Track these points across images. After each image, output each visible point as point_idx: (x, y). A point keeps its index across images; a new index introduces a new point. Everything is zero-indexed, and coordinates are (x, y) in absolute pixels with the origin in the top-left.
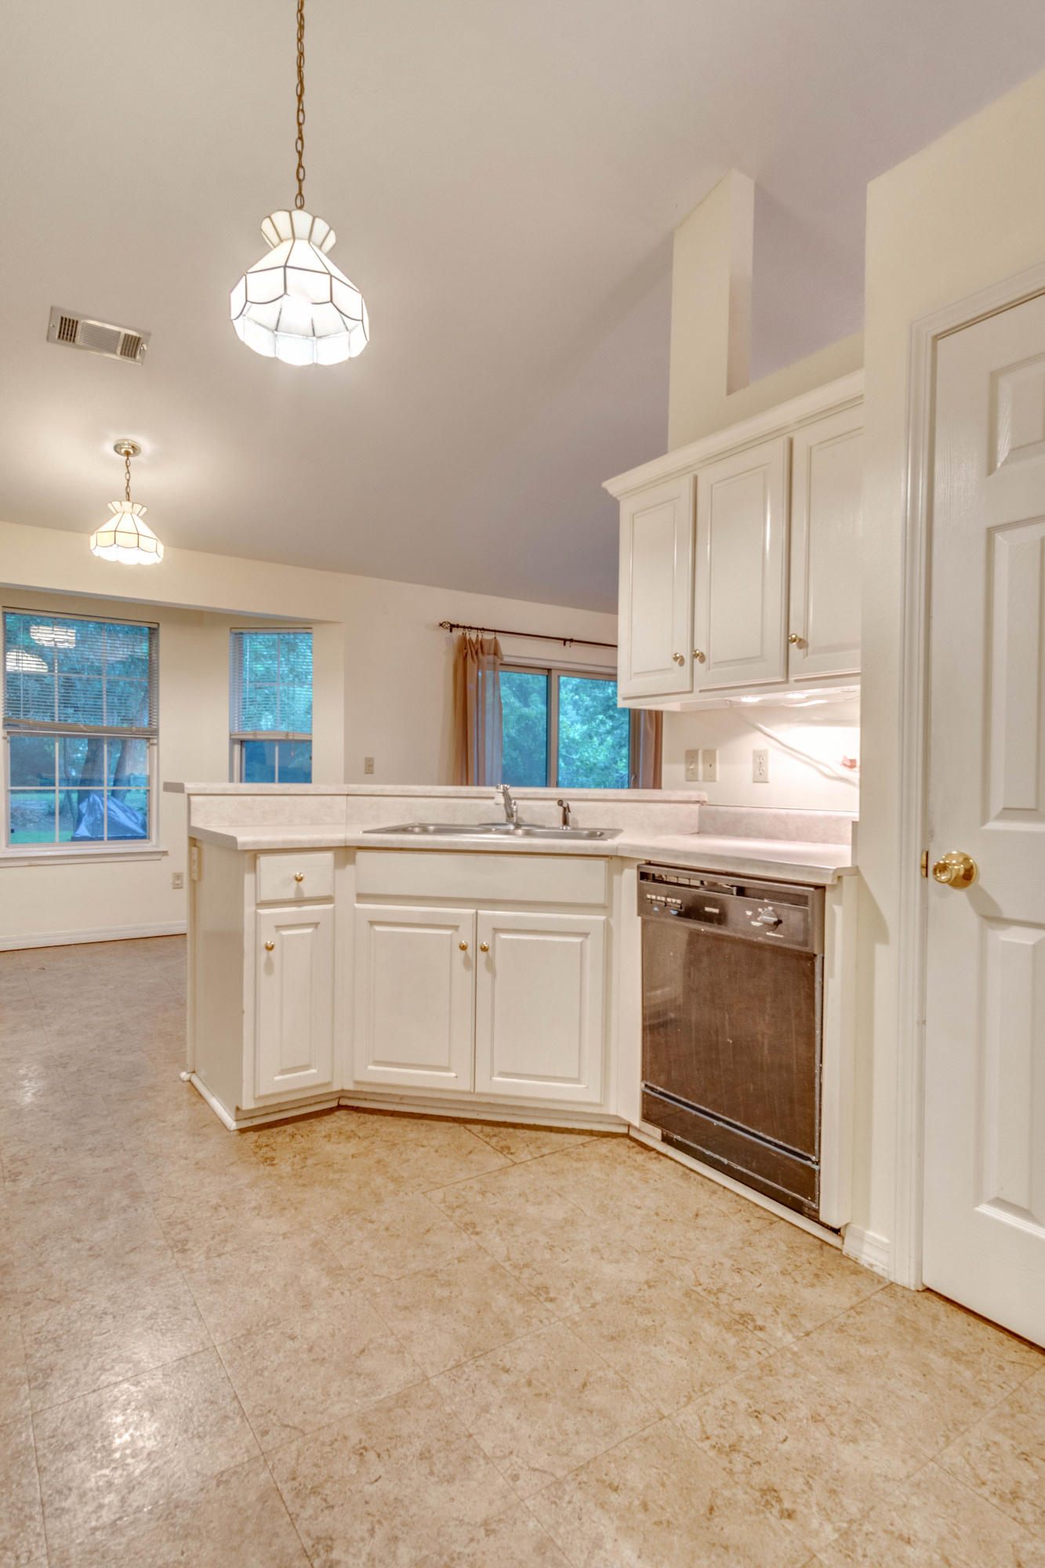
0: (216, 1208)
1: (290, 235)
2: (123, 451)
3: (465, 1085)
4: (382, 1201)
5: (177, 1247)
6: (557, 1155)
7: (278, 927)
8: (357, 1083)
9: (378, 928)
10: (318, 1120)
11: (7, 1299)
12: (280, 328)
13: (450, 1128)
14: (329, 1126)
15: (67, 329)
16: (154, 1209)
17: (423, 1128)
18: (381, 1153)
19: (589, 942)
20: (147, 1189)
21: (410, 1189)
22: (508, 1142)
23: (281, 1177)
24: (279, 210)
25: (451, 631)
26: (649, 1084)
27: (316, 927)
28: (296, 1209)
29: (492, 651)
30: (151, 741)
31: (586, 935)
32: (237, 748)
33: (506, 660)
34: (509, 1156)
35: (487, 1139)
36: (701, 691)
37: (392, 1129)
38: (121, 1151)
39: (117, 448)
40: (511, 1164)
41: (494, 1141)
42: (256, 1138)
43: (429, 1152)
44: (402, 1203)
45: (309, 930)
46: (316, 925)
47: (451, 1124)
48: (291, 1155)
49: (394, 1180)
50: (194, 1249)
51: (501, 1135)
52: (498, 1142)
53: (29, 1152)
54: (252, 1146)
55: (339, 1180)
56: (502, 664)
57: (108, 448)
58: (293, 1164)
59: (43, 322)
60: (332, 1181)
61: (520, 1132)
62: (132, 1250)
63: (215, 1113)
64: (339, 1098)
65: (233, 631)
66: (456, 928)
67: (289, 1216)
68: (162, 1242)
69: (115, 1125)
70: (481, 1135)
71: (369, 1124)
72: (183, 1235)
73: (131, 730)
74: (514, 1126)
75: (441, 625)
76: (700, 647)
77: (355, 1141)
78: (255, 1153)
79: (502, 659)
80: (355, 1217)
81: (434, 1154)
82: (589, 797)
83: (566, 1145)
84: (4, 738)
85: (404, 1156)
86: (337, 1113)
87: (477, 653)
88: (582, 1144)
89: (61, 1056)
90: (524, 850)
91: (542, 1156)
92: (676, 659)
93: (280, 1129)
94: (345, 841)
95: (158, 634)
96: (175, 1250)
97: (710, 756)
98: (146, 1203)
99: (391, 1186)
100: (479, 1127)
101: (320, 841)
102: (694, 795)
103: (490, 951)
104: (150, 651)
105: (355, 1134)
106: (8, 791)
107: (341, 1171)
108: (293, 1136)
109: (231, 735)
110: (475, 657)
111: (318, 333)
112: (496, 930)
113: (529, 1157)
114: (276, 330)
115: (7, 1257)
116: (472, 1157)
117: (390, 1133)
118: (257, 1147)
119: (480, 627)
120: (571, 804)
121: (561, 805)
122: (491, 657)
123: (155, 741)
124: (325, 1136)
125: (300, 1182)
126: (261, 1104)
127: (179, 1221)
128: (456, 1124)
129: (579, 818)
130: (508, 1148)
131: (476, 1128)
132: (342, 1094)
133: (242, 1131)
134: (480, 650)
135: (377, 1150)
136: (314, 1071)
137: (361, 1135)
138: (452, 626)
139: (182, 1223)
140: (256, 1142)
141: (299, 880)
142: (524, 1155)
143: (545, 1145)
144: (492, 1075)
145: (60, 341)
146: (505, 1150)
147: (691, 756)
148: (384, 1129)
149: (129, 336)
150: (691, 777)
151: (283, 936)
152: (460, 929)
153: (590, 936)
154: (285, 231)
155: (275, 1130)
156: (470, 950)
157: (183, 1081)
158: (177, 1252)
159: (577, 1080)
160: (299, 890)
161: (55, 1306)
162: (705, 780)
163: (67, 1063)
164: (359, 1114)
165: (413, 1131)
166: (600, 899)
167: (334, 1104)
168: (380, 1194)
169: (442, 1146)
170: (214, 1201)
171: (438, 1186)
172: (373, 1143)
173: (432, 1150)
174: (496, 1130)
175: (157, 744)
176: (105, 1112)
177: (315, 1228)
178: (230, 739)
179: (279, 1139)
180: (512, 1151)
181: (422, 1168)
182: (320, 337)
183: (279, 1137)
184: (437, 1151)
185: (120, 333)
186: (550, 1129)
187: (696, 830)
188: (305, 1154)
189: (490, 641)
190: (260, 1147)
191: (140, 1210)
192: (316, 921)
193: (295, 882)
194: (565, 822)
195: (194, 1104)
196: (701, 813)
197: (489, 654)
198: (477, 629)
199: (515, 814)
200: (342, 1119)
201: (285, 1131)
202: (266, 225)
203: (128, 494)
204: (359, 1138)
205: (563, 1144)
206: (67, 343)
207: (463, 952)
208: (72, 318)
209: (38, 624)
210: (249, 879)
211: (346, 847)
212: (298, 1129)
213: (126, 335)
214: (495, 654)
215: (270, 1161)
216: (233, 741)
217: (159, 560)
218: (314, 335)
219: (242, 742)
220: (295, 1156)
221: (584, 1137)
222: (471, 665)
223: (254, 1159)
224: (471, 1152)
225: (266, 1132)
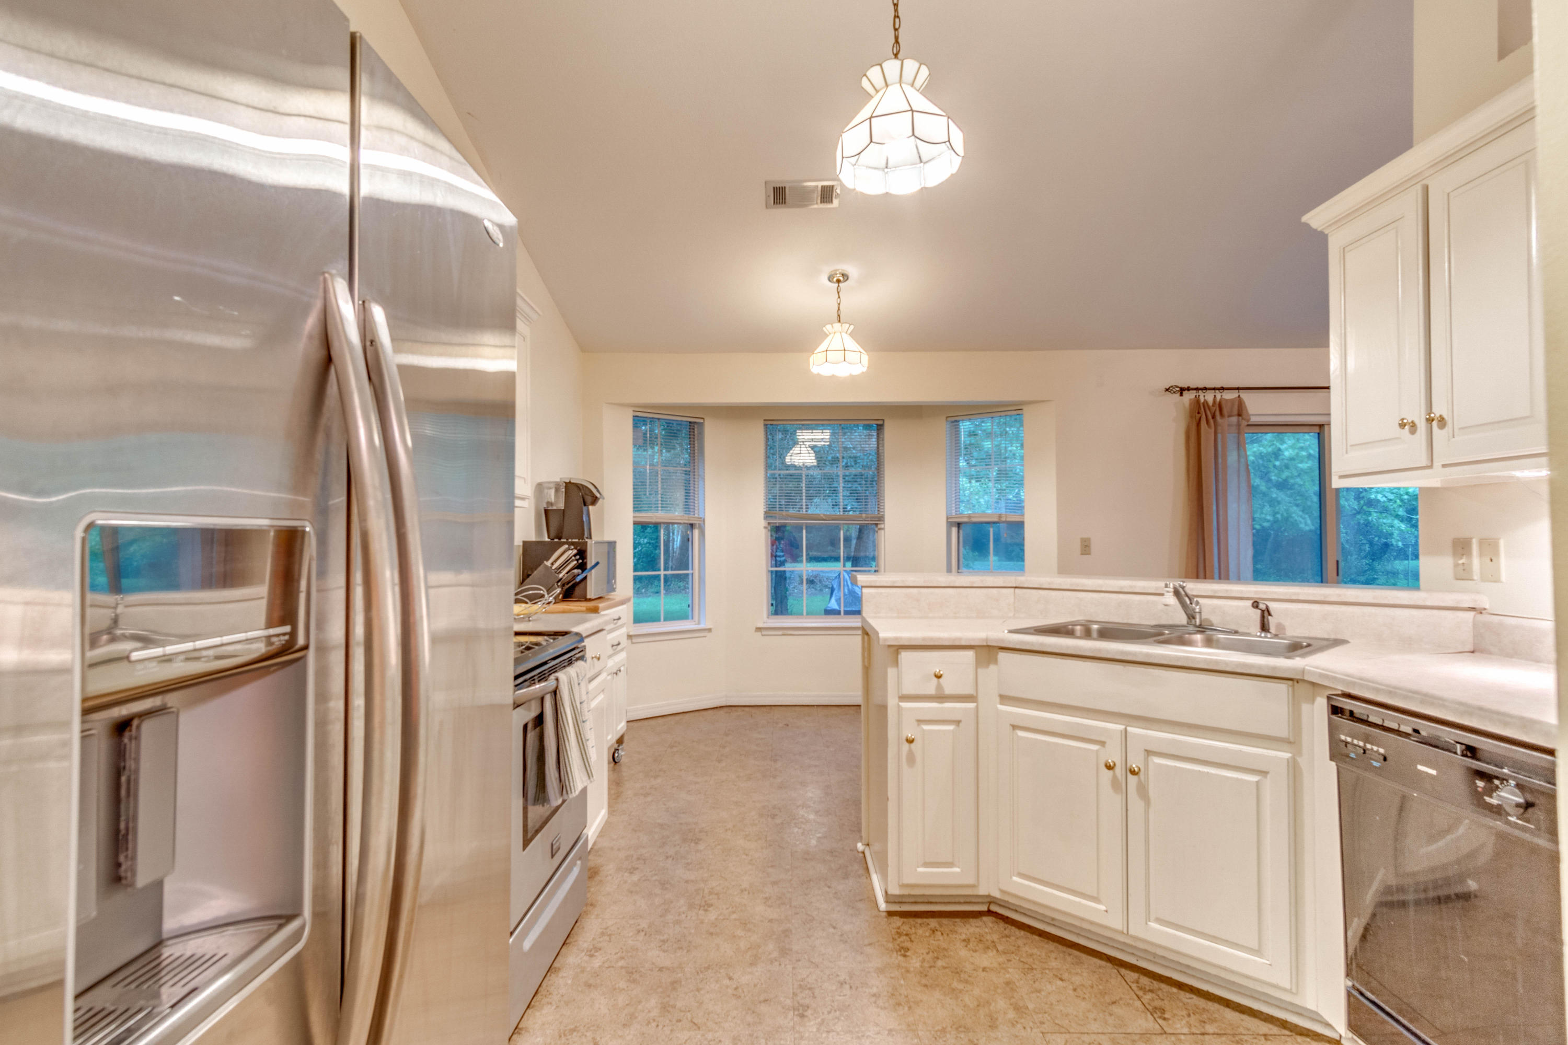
0: (842, 984)
1: (884, 84)
2: (835, 279)
3: (1115, 922)
4: (996, 1027)
5: (799, 1010)
6: (1224, 1038)
7: (920, 722)
8: (1002, 891)
9: (1021, 733)
10: (963, 920)
11: (668, 1011)
12: (889, 165)
13: (1100, 967)
14: (972, 930)
15: (779, 196)
16: (794, 968)
17: (1069, 959)
18: (1013, 974)
19: (1267, 783)
20: (795, 948)
21: (1031, 1024)
22: (1166, 1004)
23: (908, 971)
24: (872, 67)
25: (1181, 395)
26: (1357, 985)
27: (958, 725)
28: (910, 1008)
29: (1235, 412)
30: (879, 526)
31: (1264, 773)
32: (954, 530)
33: (1254, 419)
34: (1160, 1021)
35: (1140, 993)
36: (1444, 466)
37: (1035, 951)
38: (788, 906)
39: (830, 279)
40: (1160, 1031)
41: (1147, 997)
42: (900, 924)
43: (1065, 988)
44: (1017, 1036)
45: (951, 727)
46: (958, 722)
47: (1103, 963)
48: (925, 951)
49: (1017, 1008)
50: (810, 1016)
51: (1160, 993)
52: (1153, 1000)
53: (723, 888)
54: (894, 931)
55: (961, 991)
56: (1248, 425)
57: (824, 279)
58: (923, 961)
59: (761, 195)
60: (954, 990)
61: (1184, 996)
62: (766, 1001)
63: (873, 889)
64: (990, 903)
65: (949, 419)
66: (1103, 744)
67: (901, 1013)
68: (789, 1002)
69: (791, 880)
70: (1134, 986)
71: (1013, 938)
72: (807, 1001)
73: (861, 517)
74: (1181, 986)
75: (1167, 390)
76: (1439, 409)
77: (992, 953)
78: (894, 939)
79: (1248, 420)
80: (962, 1035)
81: (1071, 992)
82: (1302, 598)
83: (1242, 1030)
84: (765, 528)
85: (1037, 985)
86: (985, 918)
87: (1214, 417)
88: (1265, 1035)
89: (774, 807)
90: (1179, 664)
91: (1203, 1034)
92: (1402, 425)
93: (925, 920)
94: (987, 640)
95: (883, 429)
96: (796, 1013)
97: (1490, 548)
98: (790, 960)
99: (1011, 1015)
100: (1135, 976)
101: (960, 639)
102: (1466, 600)
103: (1142, 774)
104: (878, 445)
105: (995, 946)
106: (769, 571)
107: (967, 982)
108: (934, 931)
109: (947, 518)
110: (1211, 421)
111: (924, 159)
112: (1148, 753)
113: (1186, 1030)
114: (887, 167)
115: (679, 975)
116: (1115, 1009)
117: (1031, 955)
118: (898, 933)
119: (1219, 386)
120: (1273, 606)
121: (1257, 607)
122: (1234, 419)
123: (882, 526)
124: (964, 940)
125: (924, 981)
126: (906, 892)
127: (808, 986)
128: (1109, 965)
129: (1287, 623)
130: (1163, 1011)
131: (1132, 976)
132: (991, 901)
133: (890, 914)
134: (1218, 413)
135: (1010, 970)
136: (957, 870)
137: (1000, 948)
138: (1182, 390)
139: (810, 989)
140: (899, 928)
141: (938, 677)
142: (1180, 1026)
143: (1213, 1021)
144: (1148, 919)
145: (775, 205)
146: (1158, 1012)
147: (1461, 547)
148: (1027, 948)
149: (824, 186)
150: (1463, 574)
151: (924, 730)
152: (1107, 745)
153: (1269, 776)
154: (879, 82)
155: (919, 921)
156: (1119, 770)
157: (858, 852)
158: (797, 1015)
159: (1258, 952)
160: (939, 687)
161: (695, 1030)
162: (1484, 579)
163: (777, 815)
164: (1006, 925)
165: (1056, 959)
166: (1282, 731)
167: (984, 908)
168: (997, 1019)
169: (1083, 985)
170: (843, 976)
171: (1063, 1030)
172: (1009, 961)
173: (1071, 987)
174: (1156, 984)
175: (883, 529)
176: (788, 867)
177: (920, 1033)
178: (948, 522)
179: (920, 931)
180: (1166, 1016)
181: (1052, 1004)
182: (927, 162)
183: (921, 929)
184: (1075, 990)
185: (817, 186)
186: (1227, 1003)
187: (1470, 647)
188: (938, 953)
189: (1232, 400)
190: (900, 934)
191: (783, 966)
192: (959, 719)
193: (936, 679)
194: (1264, 627)
195: (859, 876)
196: (1475, 625)
197: (1230, 416)
198: (1214, 389)
199: (1198, 616)
200: (987, 927)
201: (928, 924)
202: (865, 83)
203: (839, 316)
204: (997, 951)
205: (1238, 1027)
206: (780, 205)
207: (1111, 772)
208: (778, 186)
209: (800, 429)
210: (891, 672)
211: (988, 646)
212: (941, 926)
213: (822, 186)
214: (1239, 415)
215: (904, 951)
216: (950, 524)
217: (865, 369)
218: (921, 162)
219: (959, 525)
220: (928, 953)
221: (1271, 1026)
222: (1207, 432)
223: (890, 945)
224: (1114, 1003)
225: (911, 921)
